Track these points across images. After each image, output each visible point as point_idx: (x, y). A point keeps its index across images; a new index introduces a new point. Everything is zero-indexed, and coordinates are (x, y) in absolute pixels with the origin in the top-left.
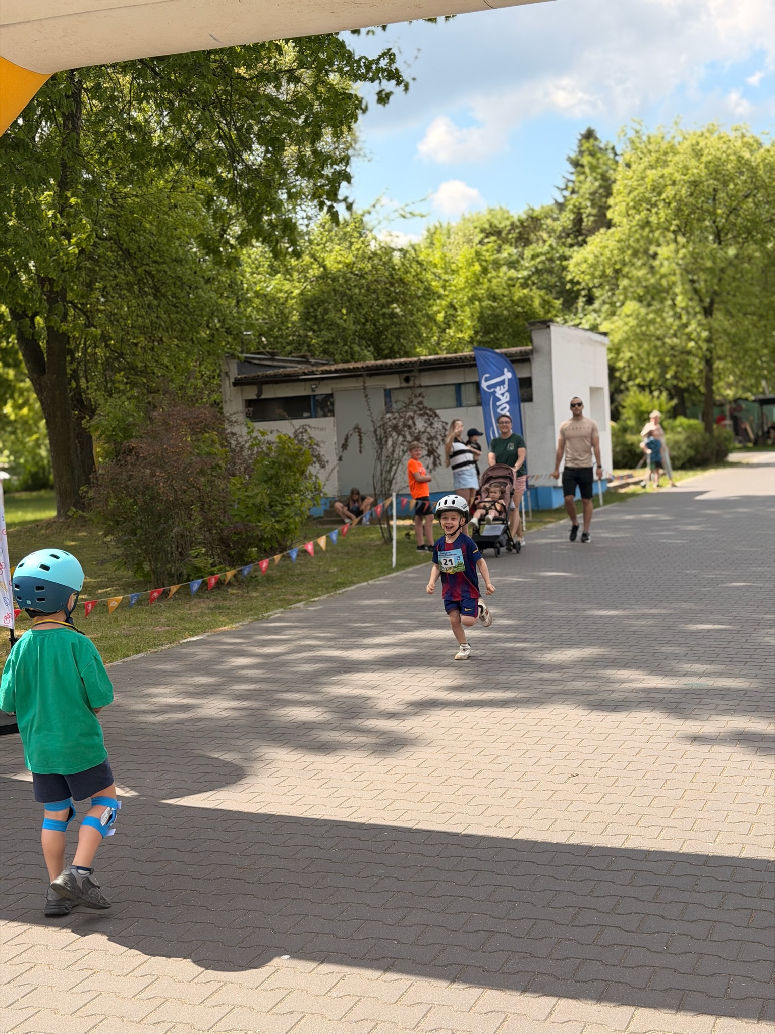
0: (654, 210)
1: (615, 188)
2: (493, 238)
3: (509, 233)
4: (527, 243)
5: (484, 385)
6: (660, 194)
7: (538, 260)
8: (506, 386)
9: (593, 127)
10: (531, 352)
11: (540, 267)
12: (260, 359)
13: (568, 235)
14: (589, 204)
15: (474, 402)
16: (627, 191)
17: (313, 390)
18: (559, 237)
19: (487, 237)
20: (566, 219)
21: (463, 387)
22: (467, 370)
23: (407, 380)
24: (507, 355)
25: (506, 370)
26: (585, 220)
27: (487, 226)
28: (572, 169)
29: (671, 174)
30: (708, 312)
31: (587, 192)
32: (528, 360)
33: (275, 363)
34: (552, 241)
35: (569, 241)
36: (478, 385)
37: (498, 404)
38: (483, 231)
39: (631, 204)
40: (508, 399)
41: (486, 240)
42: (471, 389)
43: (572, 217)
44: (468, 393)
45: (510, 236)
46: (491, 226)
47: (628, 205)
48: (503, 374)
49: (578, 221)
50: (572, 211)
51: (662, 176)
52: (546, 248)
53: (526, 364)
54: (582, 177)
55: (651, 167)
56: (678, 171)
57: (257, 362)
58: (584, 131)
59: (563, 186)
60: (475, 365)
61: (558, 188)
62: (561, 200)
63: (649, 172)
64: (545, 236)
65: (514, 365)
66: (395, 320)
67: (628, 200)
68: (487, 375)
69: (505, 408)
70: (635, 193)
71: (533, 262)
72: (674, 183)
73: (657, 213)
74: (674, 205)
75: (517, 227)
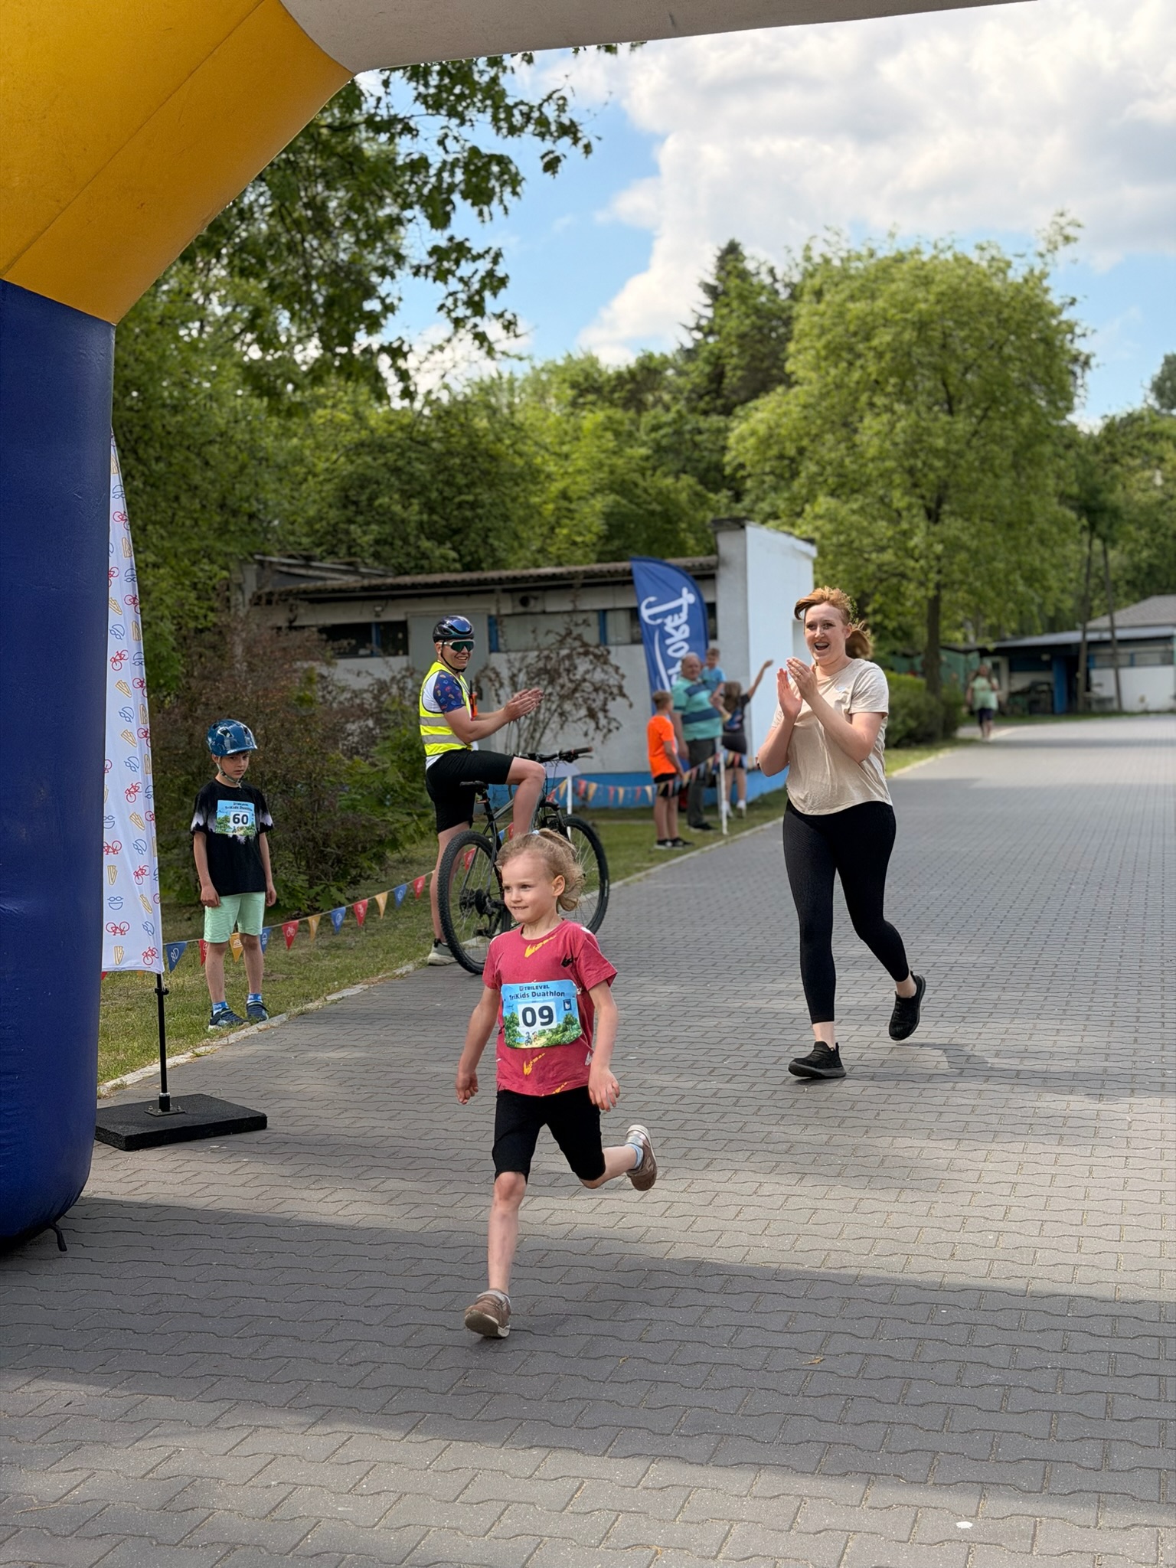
0: (859, 363)
1: (798, 327)
2: (591, 397)
3: (613, 391)
4: (641, 407)
5: (645, 613)
6: (868, 338)
7: (662, 432)
8: (684, 615)
9: (738, 240)
10: (716, 566)
11: (664, 442)
12: (289, 565)
13: (701, 397)
14: (735, 351)
15: (627, 639)
16: (816, 331)
17: (378, 615)
18: (689, 400)
19: (581, 395)
20: (699, 371)
21: (610, 616)
22: (618, 588)
23: (524, 602)
24: (685, 571)
25: (685, 591)
26: (729, 374)
27: (581, 379)
28: (709, 301)
29: (885, 310)
30: (933, 516)
31: (733, 333)
32: (712, 577)
33: (311, 573)
34: (681, 405)
35: (702, 405)
36: (635, 613)
37: (668, 642)
38: (574, 385)
39: (823, 353)
40: (687, 635)
41: (581, 400)
42: (623, 619)
43: (707, 369)
44: (619, 625)
45: (616, 395)
46: (586, 379)
47: (818, 353)
48: (680, 596)
49: (717, 376)
50: (707, 361)
51: (872, 313)
52: (672, 415)
53: (708, 583)
54: (725, 311)
55: (852, 298)
56: (895, 306)
57: (285, 569)
58: (724, 245)
59: (692, 324)
60: (631, 582)
61: (685, 327)
62: (689, 345)
63: (850, 305)
64: (667, 397)
65: (699, 583)
66: (480, 511)
67: (819, 345)
68: (652, 599)
69: (681, 648)
70: (829, 337)
71: (653, 435)
72: (887, 322)
73: (862, 367)
74: (888, 356)
75: (627, 382)
